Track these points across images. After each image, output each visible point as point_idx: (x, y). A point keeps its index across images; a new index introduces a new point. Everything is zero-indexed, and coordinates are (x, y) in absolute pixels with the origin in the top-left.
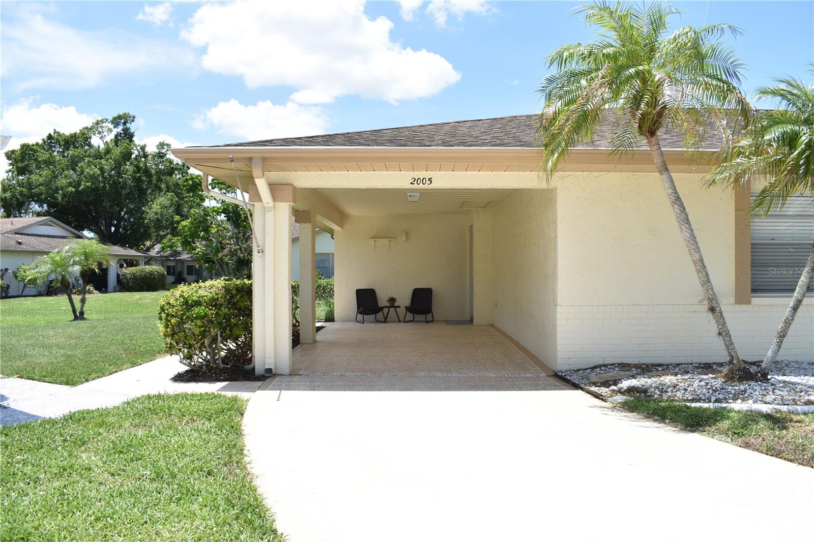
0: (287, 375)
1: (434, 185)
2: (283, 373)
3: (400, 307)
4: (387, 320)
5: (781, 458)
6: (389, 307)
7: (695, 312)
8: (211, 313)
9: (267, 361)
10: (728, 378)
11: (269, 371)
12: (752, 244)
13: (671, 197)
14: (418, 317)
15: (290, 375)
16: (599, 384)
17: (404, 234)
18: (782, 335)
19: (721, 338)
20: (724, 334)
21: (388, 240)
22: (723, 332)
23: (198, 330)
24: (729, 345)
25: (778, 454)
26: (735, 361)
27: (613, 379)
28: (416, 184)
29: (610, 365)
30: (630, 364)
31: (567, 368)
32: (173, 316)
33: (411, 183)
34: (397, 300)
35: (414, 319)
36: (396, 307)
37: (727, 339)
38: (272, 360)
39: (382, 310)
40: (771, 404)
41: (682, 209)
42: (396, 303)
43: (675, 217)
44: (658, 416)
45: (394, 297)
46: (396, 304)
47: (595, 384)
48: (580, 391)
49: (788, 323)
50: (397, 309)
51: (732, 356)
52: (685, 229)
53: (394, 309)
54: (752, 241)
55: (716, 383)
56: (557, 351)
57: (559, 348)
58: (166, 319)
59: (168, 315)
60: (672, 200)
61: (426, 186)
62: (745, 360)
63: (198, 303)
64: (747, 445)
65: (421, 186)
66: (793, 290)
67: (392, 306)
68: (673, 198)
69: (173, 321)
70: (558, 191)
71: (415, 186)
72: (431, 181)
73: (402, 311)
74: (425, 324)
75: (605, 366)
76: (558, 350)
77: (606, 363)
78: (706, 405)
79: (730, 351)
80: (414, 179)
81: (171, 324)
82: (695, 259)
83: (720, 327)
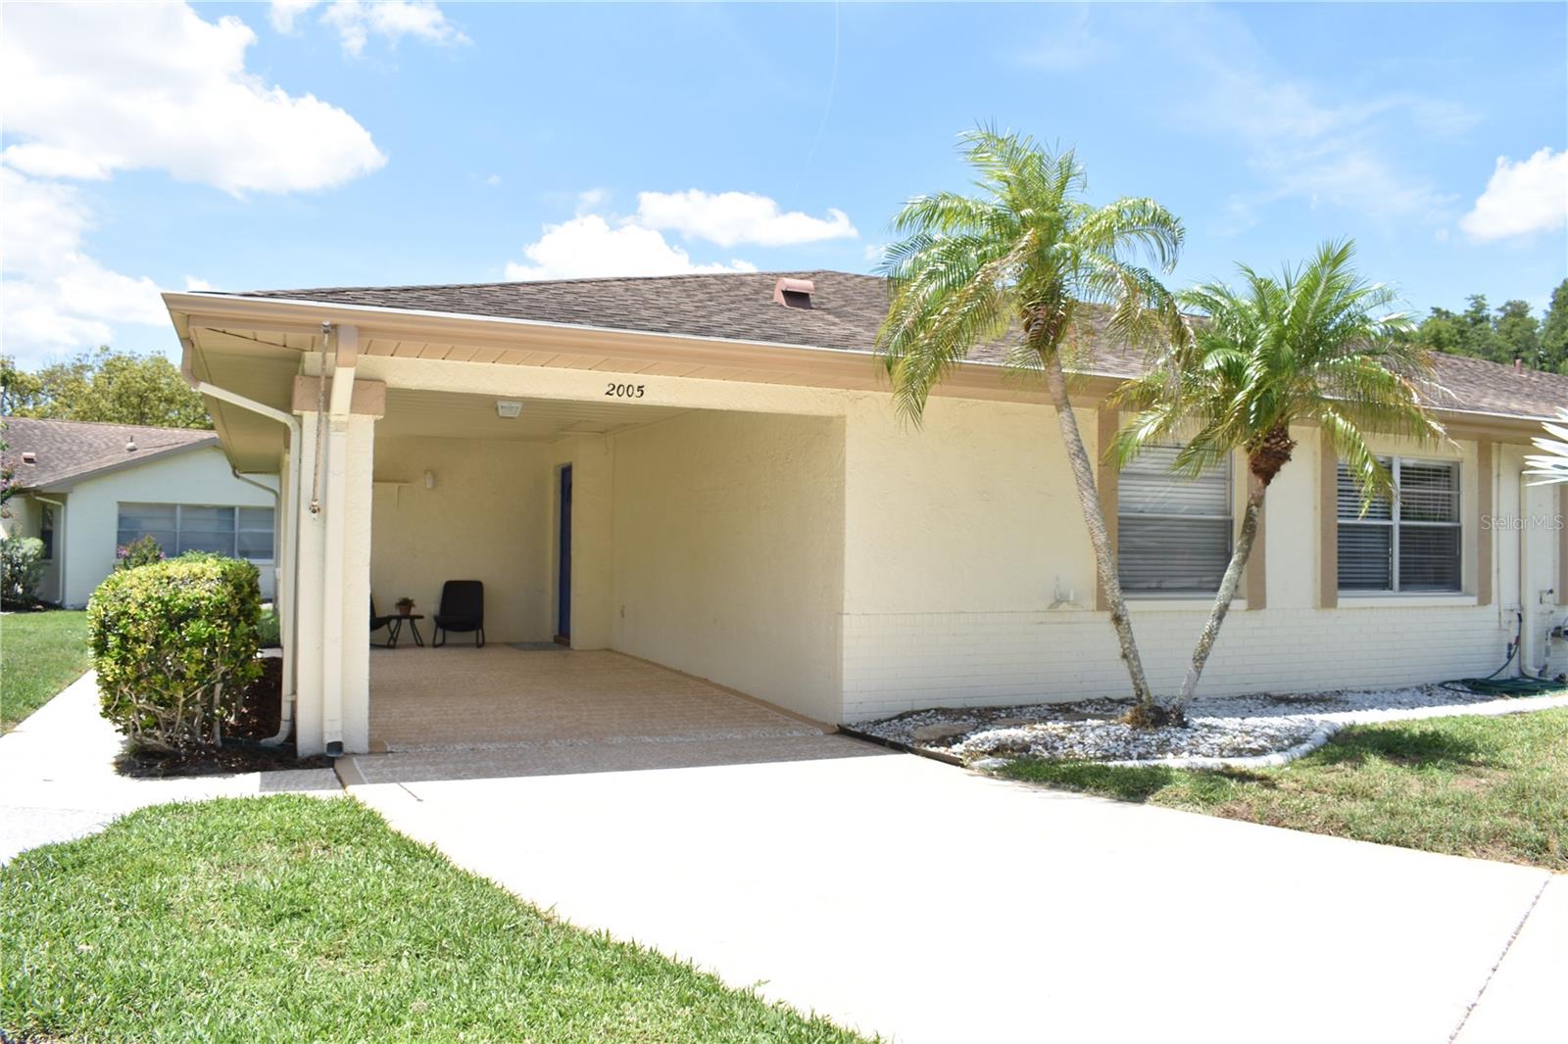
0: (364, 754)
1: (648, 399)
2: (356, 750)
3: (422, 617)
4: (398, 643)
5: (1283, 827)
6: (399, 619)
7: (1042, 623)
8: (221, 634)
9: (327, 727)
10: (1137, 722)
11: (337, 747)
12: (1120, 518)
13: (1071, 446)
14: (453, 637)
15: (370, 753)
16: (933, 743)
17: (429, 475)
18: (1201, 658)
19: (1125, 661)
20: (1132, 656)
21: (396, 485)
22: (1129, 655)
23: (193, 667)
24: (1136, 675)
25: (1277, 823)
26: (1144, 698)
27: (952, 734)
28: (616, 395)
29: (923, 711)
30: (951, 710)
31: (860, 719)
32: (137, 640)
33: (608, 393)
34: (415, 603)
35: (444, 641)
36: (413, 618)
37: (1135, 663)
38: (338, 726)
39: (388, 624)
40: (1212, 757)
41: (1086, 466)
42: (413, 609)
43: (1074, 477)
44: (1074, 784)
45: (410, 598)
46: (413, 612)
47: (927, 742)
48: (910, 756)
49: (1211, 635)
50: (416, 621)
51: (1141, 690)
52: (1090, 498)
53: (408, 621)
54: (1120, 514)
55: (1121, 731)
56: (842, 692)
57: (846, 687)
58: (122, 647)
59: (124, 638)
60: (1072, 451)
61: (633, 401)
62: (1109, 696)
63: (192, 614)
64: (1229, 814)
65: (625, 399)
66: (1216, 590)
67: (407, 616)
68: (1075, 448)
69: (141, 650)
70: (848, 421)
71: (614, 398)
72: (642, 391)
73: (426, 627)
74: (474, 650)
75: (918, 713)
76: (845, 689)
77: (917, 708)
78: (1129, 764)
79: (1138, 682)
80: (612, 387)
81: (135, 658)
82: (1098, 543)
83: (1126, 646)
